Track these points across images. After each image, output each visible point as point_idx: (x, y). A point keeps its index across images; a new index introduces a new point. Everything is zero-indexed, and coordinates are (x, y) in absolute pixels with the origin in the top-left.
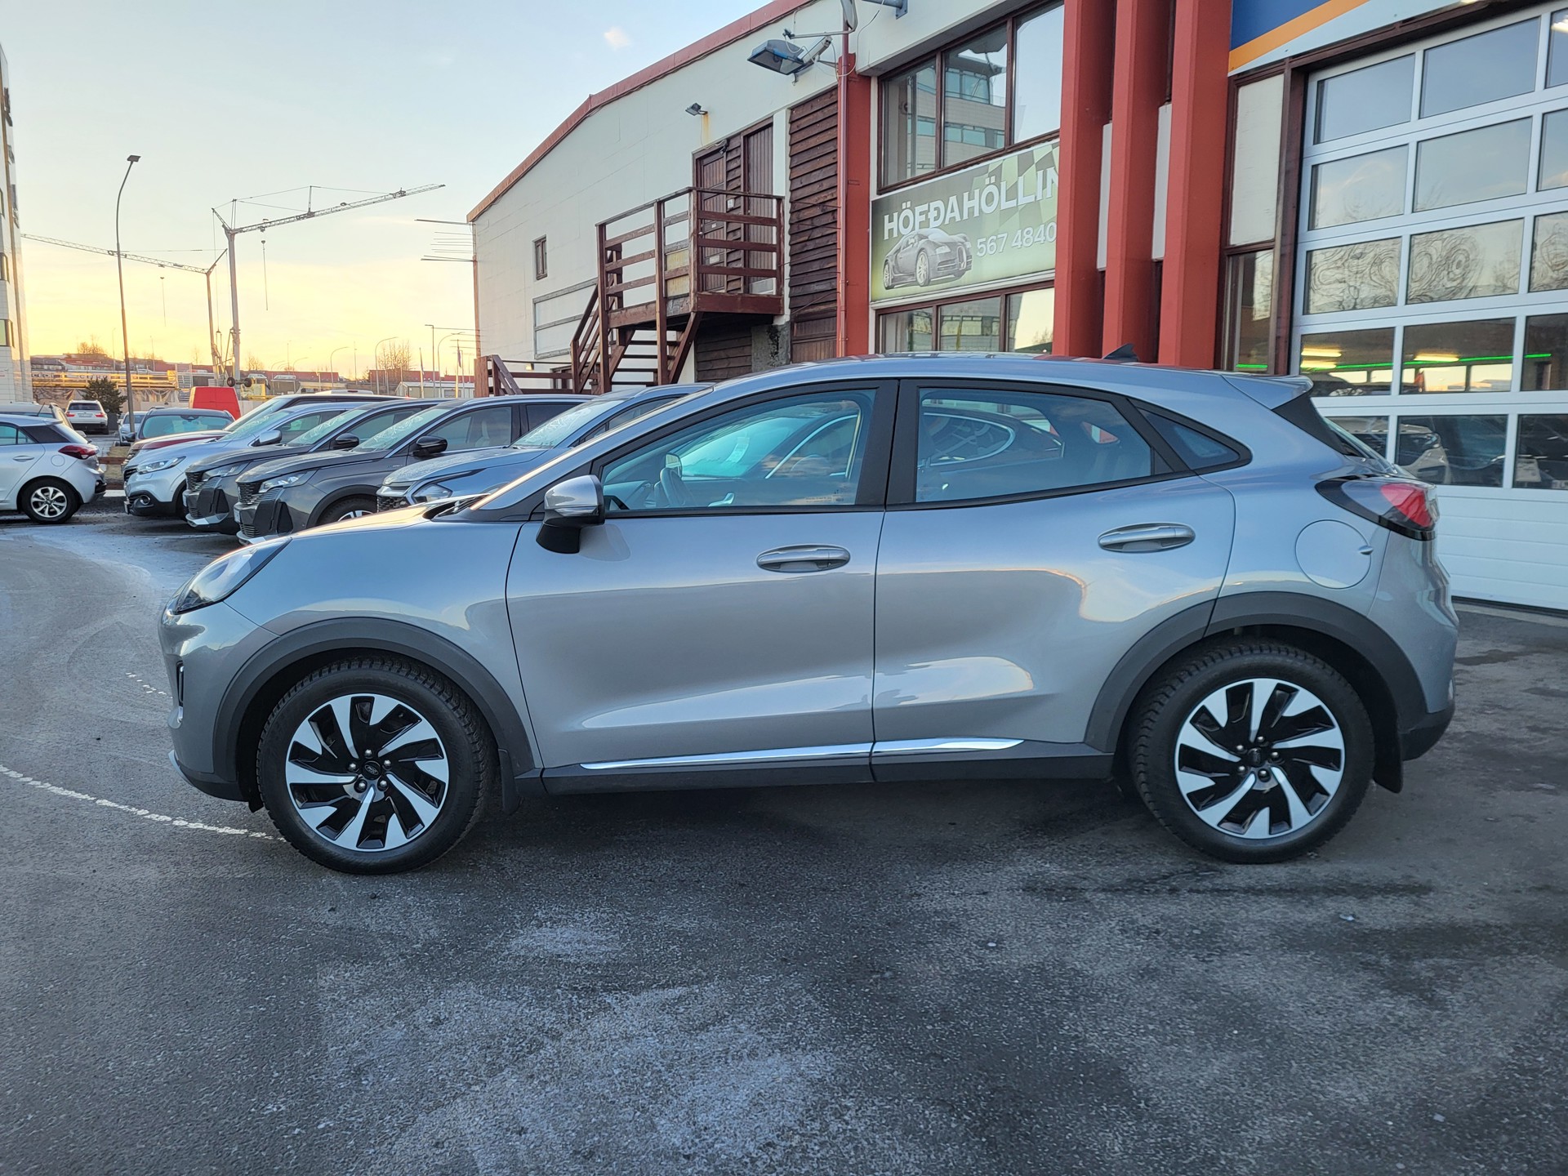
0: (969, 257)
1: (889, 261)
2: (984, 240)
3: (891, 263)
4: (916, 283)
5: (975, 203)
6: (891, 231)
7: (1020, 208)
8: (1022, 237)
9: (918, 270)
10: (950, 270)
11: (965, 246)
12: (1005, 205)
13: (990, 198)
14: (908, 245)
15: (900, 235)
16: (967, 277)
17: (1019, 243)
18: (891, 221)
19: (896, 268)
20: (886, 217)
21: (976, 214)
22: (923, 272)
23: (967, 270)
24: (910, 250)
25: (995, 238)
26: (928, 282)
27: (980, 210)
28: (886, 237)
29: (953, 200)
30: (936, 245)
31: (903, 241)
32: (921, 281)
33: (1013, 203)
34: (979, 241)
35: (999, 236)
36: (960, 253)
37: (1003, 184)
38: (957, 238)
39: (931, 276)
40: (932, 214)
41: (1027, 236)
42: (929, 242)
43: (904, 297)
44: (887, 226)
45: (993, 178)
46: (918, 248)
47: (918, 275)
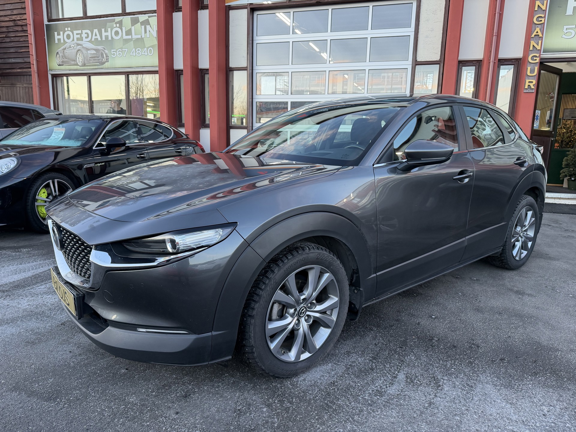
0: (106, 57)
1: (59, 53)
2: (115, 50)
3: (61, 54)
4: (77, 65)
5: (109, 34)
6: (59, 40)
7: (133, 39)
8: (136, 52)
9: (78, 59)
10: (97, 61)
11: (104, 52)
12: (125, 37)
13: (117, 33)
14: (70, 47)
15: (65, 42)
16: (107, 65)
17: (134, 54)
18: (59, 34)
19: (64, 56)
20: (56, 33)
21: (110, 38)
22: (80, 60)
23: (106, 62)
24: (71, 49)
25: (121, 50)
26: (84, 65)
27: (112, 37)
28: (56, 42)
29: (96, 31)
30: (88, 49)
31: (67, 45)
32: (80, 64)
33: (130, 37)
34: (112, 50)
35: (123, 50)
36: (102, 55)
37: (124, 28)
38: (100, 47)
39: (86, 62)
40: (84, 35)
41: (138, 52)
42: (83, 47)
43: (70, 70)
44: (57, 37)
45: (118, 25)
46: (77, 49)
47: (78, 61)
